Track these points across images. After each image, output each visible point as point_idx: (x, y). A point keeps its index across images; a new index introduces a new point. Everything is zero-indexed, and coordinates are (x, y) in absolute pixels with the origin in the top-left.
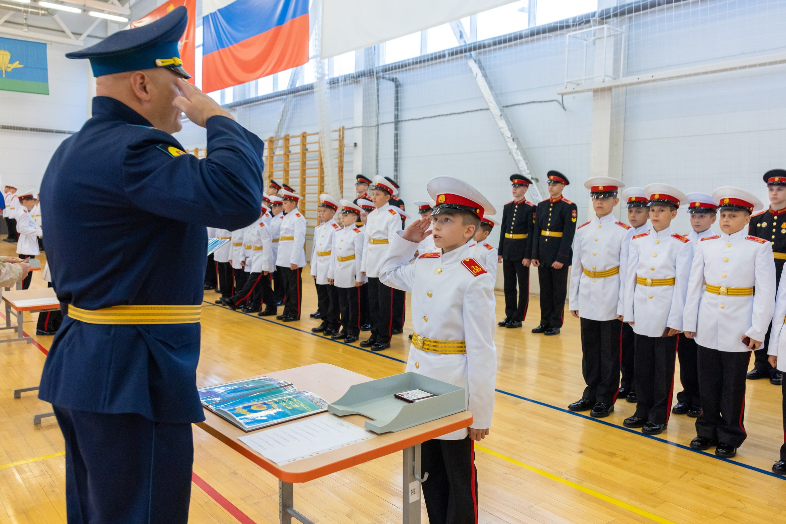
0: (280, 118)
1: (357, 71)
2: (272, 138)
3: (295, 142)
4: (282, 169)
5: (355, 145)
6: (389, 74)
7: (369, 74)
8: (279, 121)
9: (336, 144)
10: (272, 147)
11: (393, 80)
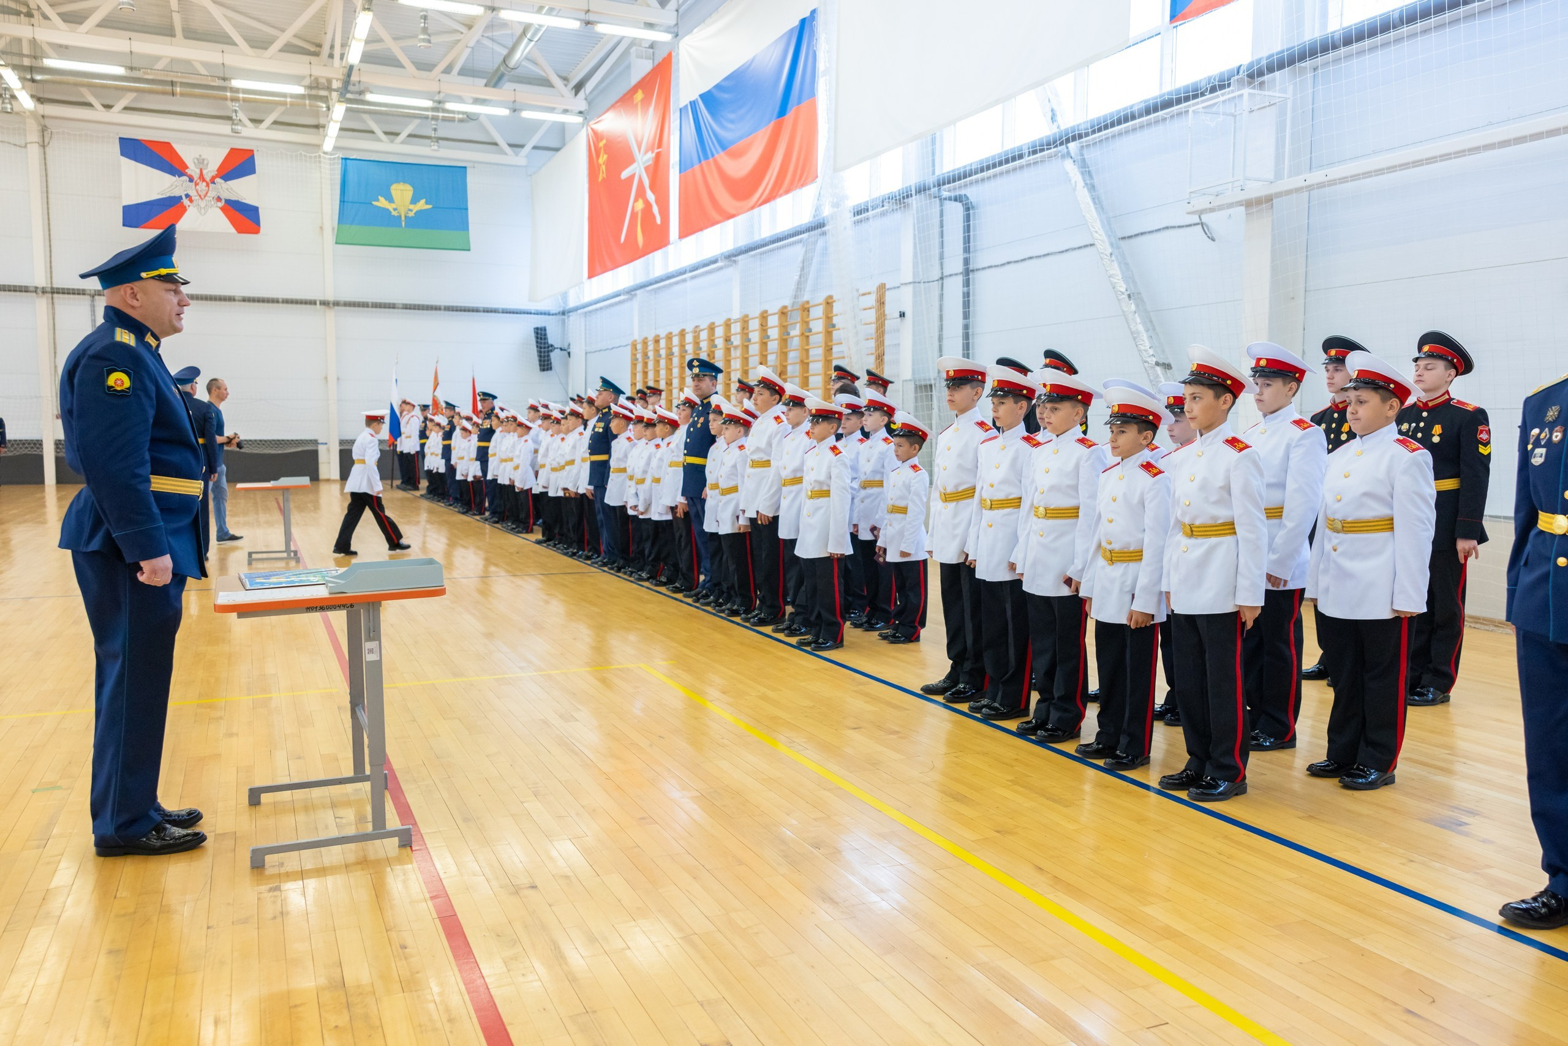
0: (799, 273)
1: (905, 186)
2: (785, 307)
3: (817, 312)
4: (798, 360)
5: (902, 315)
6: (949, 191)
7: (922, 189)
8: (797, 277)
9: (871, 315)
10: (785, 324)
11: (956, 200)
